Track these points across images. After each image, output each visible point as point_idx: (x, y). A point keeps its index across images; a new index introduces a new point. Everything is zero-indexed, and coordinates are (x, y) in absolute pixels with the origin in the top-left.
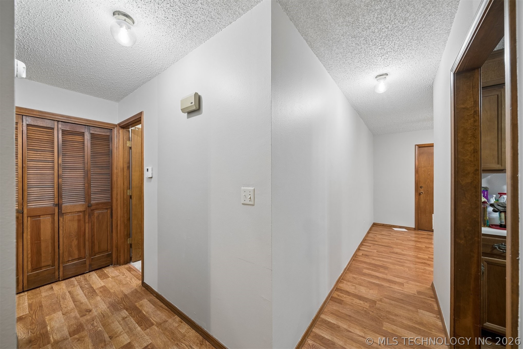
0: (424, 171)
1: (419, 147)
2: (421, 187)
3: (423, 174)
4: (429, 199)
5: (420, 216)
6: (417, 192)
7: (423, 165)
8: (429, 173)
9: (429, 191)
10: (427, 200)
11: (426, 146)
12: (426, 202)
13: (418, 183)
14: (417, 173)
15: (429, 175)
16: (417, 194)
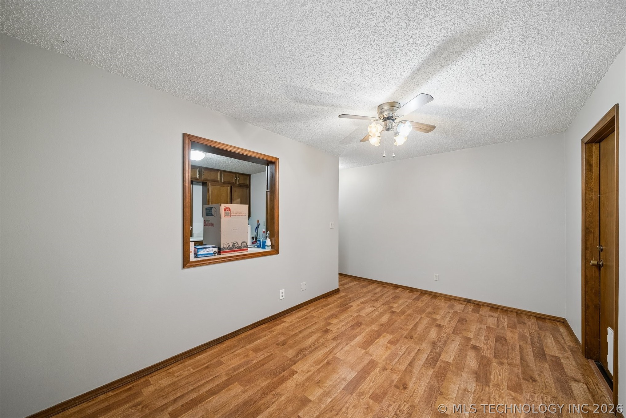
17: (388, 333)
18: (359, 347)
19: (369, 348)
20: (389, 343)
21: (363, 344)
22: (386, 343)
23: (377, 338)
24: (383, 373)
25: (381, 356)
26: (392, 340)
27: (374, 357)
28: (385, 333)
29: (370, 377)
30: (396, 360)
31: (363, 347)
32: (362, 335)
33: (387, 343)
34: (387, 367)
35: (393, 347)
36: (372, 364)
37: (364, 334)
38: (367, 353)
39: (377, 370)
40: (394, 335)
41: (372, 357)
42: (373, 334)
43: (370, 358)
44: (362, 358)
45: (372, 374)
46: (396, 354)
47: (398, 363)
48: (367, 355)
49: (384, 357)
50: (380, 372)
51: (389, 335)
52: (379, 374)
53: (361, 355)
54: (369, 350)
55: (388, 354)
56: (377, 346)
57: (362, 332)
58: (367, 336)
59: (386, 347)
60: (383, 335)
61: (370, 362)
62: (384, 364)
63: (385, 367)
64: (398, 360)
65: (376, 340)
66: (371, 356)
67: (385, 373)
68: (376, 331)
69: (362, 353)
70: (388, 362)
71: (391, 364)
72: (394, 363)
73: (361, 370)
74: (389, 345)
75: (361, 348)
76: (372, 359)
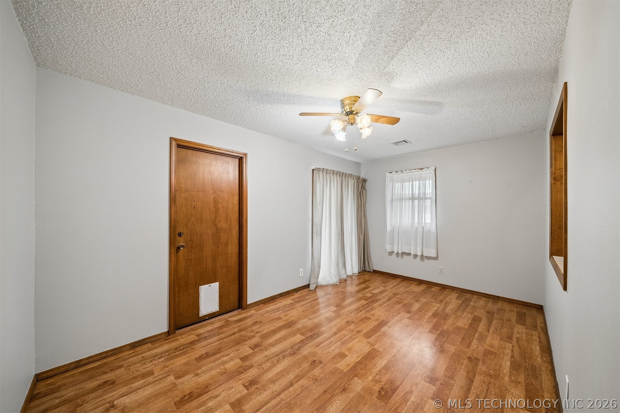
0: (185, 199)
1: (179, 146)
2: (180, 235)
3: (184, 206)
4: (193, 258)
5: (177, 299)
6: (173, 245)
7: (184, 186)
8: (194, 204)
9: (193, 241)
10: (191, 259)
11: (191, 145)
12: (189, 264)
13: (175, 226)
14: (175, 204)
15: (194, 207)
16: (173, 251)
17: (341, 372)
18: (380, 351)
19: (369, 350)
20: (346, 355)
21: (376, 355)
22: (349, 355)
23: (359, 362)
24: (360, 329)
25: (359, 342)
26: (340, 360)
27: (366, 341)
28: (345, 371)
29: (370, 328)
30: (346, 338)
31: (375, 352)
32: (378, 369)
33: (347, 356)
34: (356, 333)
35: (344, 350)
36: (368, 335)
37: (376, 370)
38: (372, 345)
39: (365, 331)
40: (334, 368)
41: (368, 340)
42: (362, 369)
43: (369, 340)
44: (377, 341)
45: (369, 329)
46: (344, 343)
47: (345, 335)
48: (372, 343)
49: (356, 340)
50: (363, 330)
51: (341, 368)
52: (364, 329)
53: (378, 343)
54: (370, 347)
55: (351, 343)
56: (360, 352)
57: (377, 374)
58: (370, 367)
59: (351, 351)
60: (348, 368)
61: (370, 337)
62: (357, 335)
63: (358, 333)
64: (344, 337)
65: (360, 360)
66: (368, 342)
67: (359, 329)
68: (356, 375)
69: (377, 345)
70: (354, 337)
71: (352, 335)
72: (349, 336)
73: (377, 332)
74: (347, 353)
75: (378, 350)
76: (368, 339)
